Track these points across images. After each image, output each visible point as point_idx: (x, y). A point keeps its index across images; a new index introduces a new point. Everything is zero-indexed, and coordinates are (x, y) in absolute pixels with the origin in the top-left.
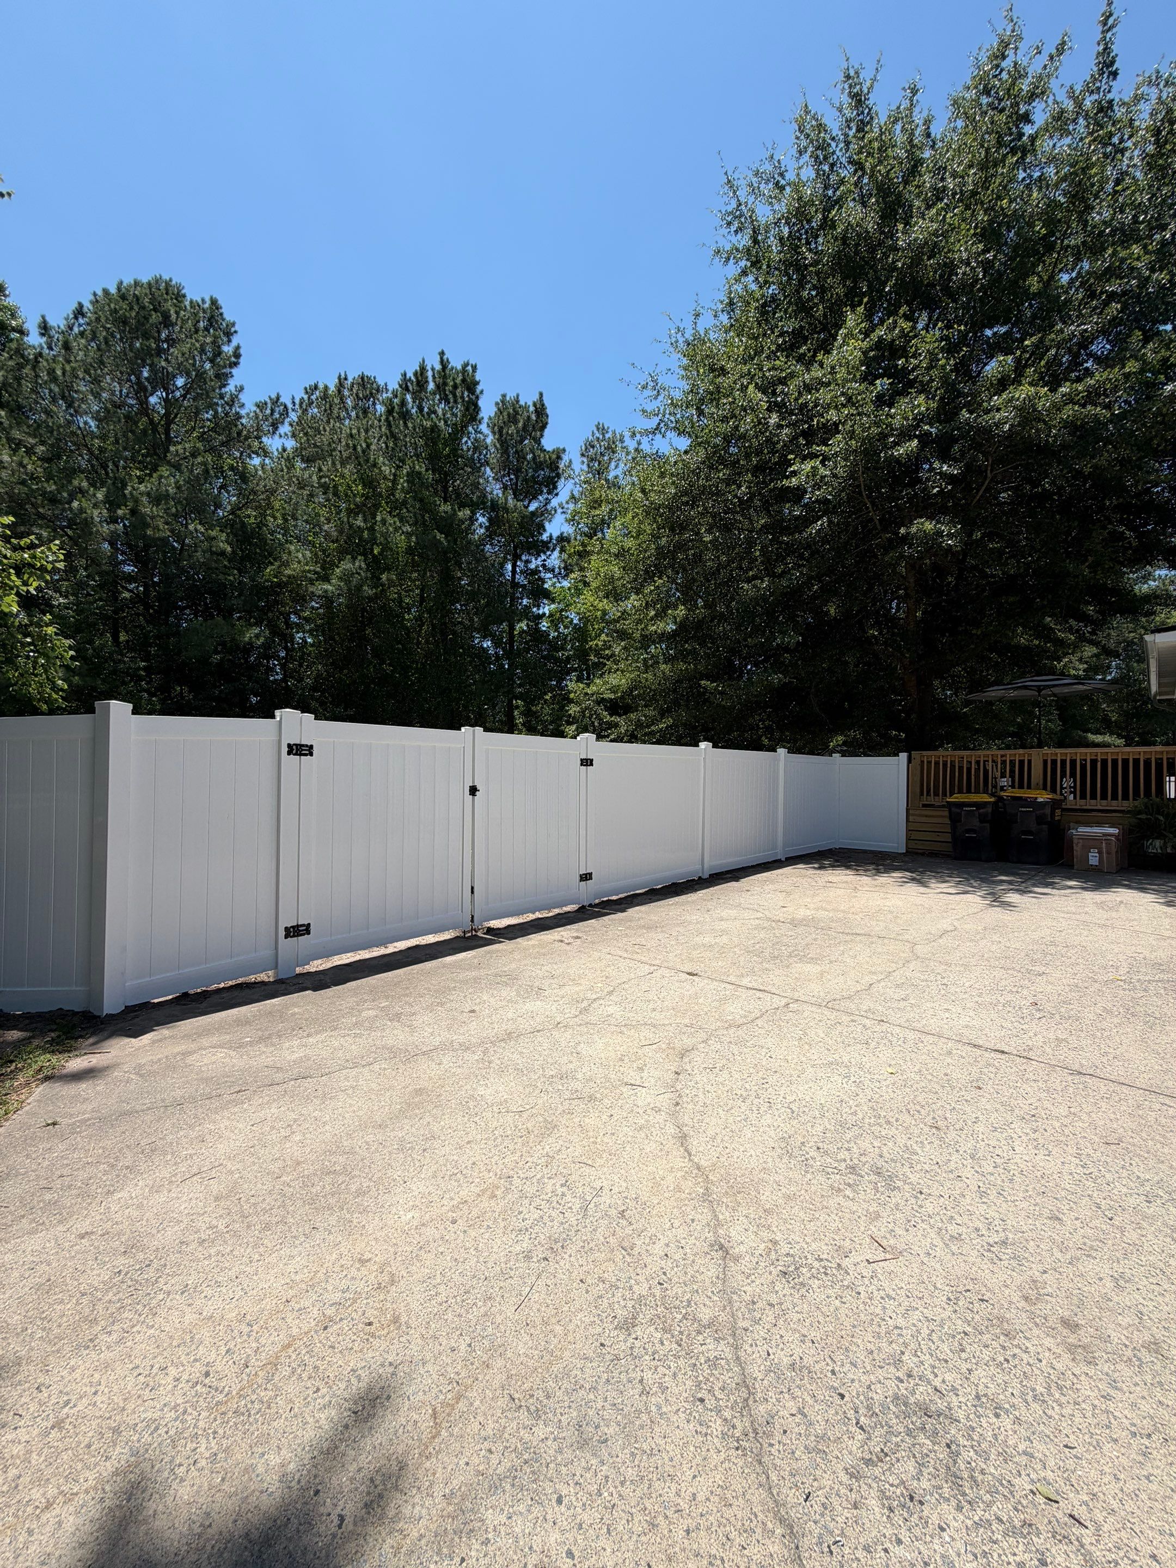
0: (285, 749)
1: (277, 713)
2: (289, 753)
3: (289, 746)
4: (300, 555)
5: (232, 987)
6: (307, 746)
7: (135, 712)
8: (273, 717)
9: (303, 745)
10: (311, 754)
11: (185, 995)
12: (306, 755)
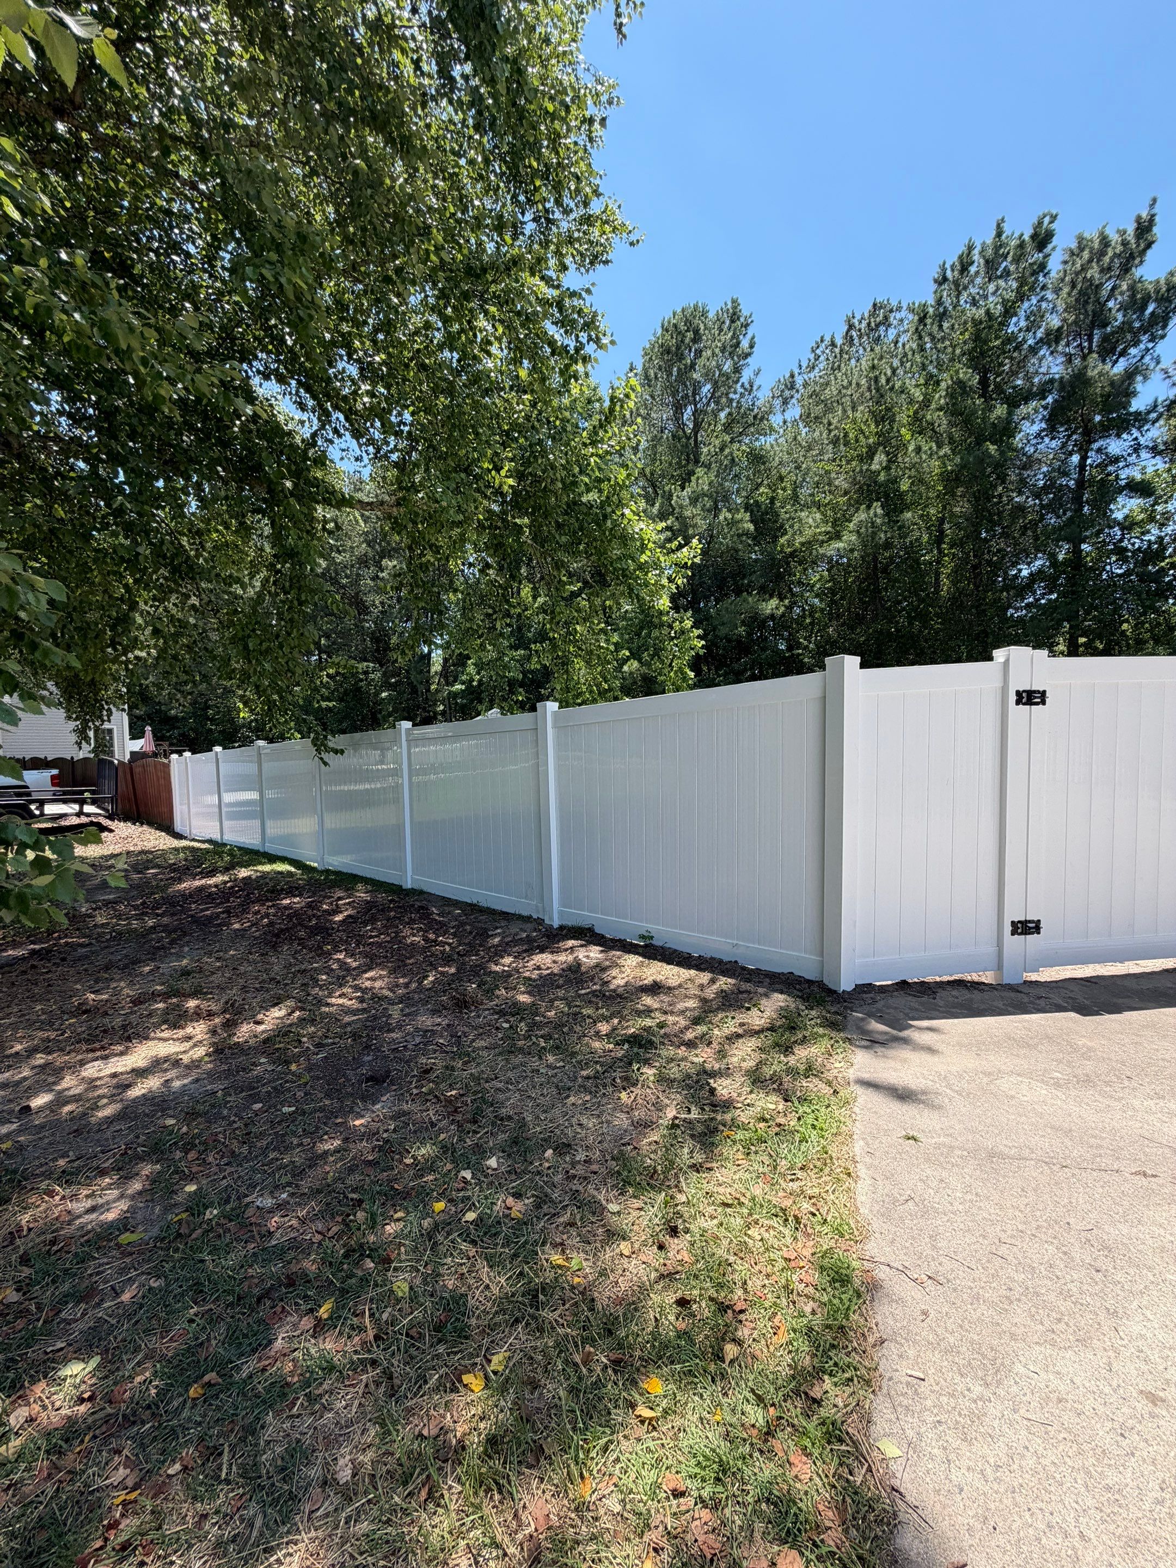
0: (1013, 698)
1: (996, 653)
2: (1018, 702)
3: (1019, 693)
4: (810, 520)
5: (949, 982)
6: (1038, 692)
7: (863, 665)
8: (990, 659)
9: (1035, 692)
10: (1043, 702)
11: (904, 982)
12: (1037, 704)
